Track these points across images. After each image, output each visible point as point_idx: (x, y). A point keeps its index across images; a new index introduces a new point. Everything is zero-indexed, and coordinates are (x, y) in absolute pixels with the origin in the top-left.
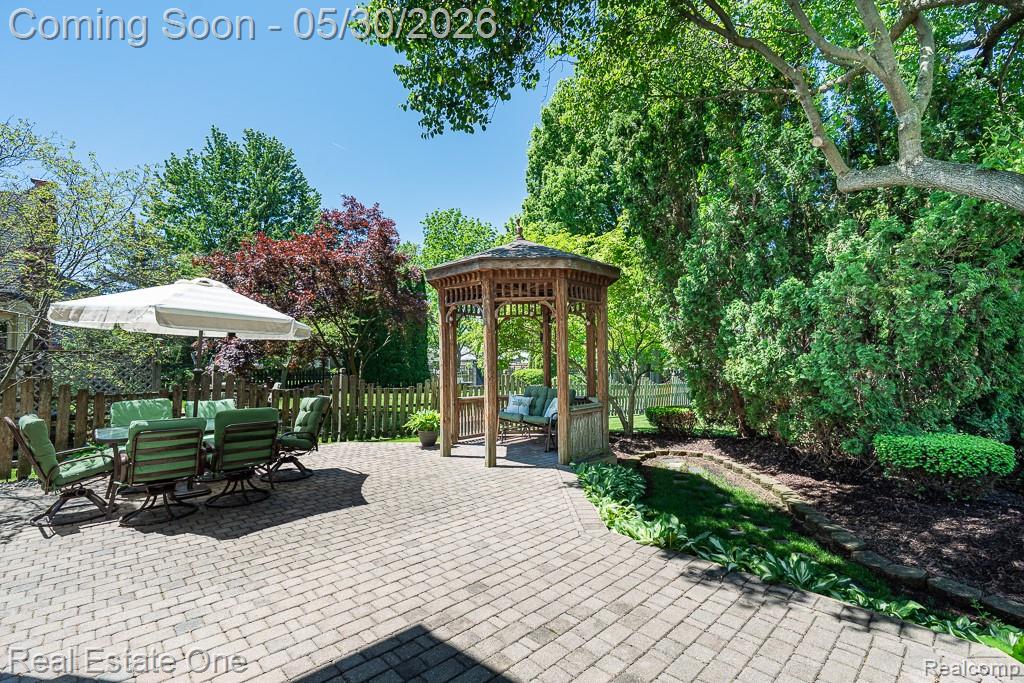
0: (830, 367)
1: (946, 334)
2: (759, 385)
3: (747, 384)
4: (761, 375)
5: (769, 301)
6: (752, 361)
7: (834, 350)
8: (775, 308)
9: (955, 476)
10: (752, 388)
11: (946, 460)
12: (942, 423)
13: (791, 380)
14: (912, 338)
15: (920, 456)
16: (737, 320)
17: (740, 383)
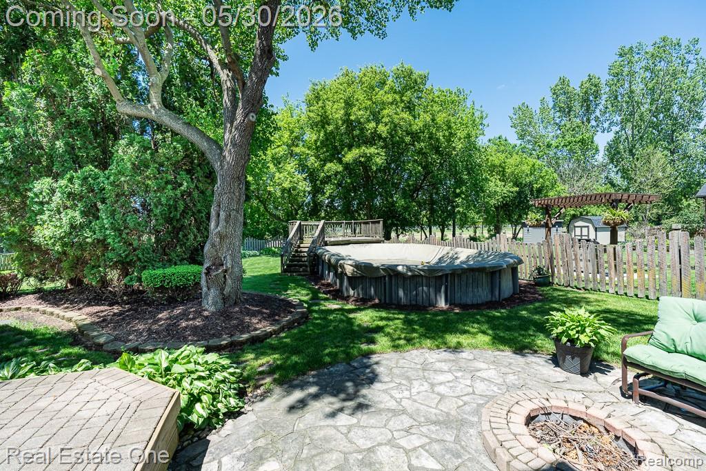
0: (112, 229)
1: (176, 210)
2: (64, 245)
3: (54, 245)
4: (64, 237)
5: (71, 180)
6: (56, 227)
7: (114, 218)
8: (76, 186)
9: (179, 287)
10: (58, 248)
11: (174, 279)
12: (182, 260)
13: (88, 240)
14: (157, 211)
15: (163, 279)
16: (44, 194)
17: (47, 244)
